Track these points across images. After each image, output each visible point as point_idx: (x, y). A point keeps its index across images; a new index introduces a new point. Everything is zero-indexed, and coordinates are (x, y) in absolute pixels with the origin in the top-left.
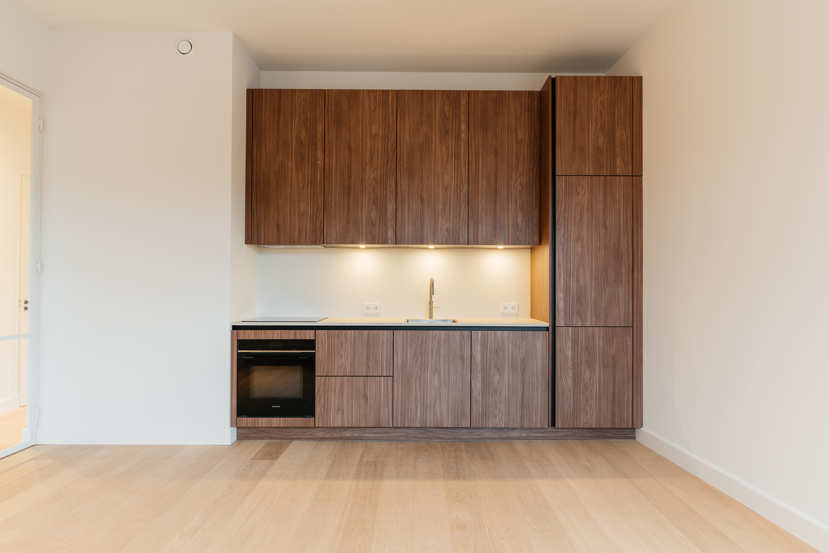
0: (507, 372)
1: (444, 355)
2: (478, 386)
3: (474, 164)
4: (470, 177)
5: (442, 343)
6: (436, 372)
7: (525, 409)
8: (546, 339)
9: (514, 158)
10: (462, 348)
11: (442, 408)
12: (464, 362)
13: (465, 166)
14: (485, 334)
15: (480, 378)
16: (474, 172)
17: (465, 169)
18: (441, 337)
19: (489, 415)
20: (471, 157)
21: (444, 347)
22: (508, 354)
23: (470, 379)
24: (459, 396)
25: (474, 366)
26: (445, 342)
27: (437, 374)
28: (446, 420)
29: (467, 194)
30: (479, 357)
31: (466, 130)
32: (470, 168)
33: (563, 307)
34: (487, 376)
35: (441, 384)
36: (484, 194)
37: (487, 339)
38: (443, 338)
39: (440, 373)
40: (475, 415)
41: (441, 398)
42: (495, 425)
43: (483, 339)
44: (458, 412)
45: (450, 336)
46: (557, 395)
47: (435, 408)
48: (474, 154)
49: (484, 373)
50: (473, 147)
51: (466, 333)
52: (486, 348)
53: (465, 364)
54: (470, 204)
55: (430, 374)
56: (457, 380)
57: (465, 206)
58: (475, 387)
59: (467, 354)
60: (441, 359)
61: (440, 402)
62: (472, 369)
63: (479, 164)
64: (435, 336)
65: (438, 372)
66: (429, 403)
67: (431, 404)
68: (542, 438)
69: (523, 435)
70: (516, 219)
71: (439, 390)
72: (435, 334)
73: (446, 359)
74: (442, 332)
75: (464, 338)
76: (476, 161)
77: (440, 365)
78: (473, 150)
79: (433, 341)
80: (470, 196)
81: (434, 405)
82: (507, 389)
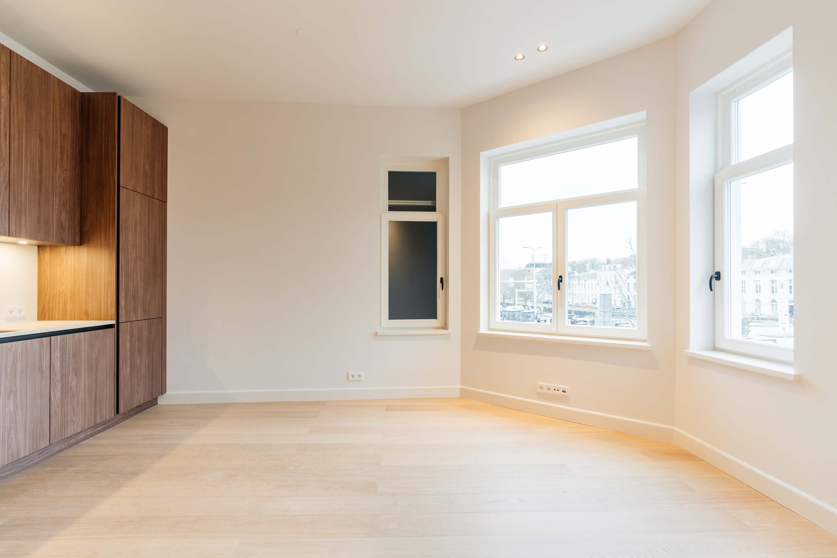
0: (83, 374)
1: (21, 371)
2: (57, 396)
3: (16, 142)
4: (12, 156)
5: (18, 356)
6: (10, 394)
7: (98, 405)
8: (113, 335)
9: (58, 150)
10: (41, 358)
11: (18, 436)
12: (43, 374)
13: (6, 140)
14: (64, 338)
15: (59, 388)
16: (17, 150)
17: (6, 143)
18: (17, 350)
19: (68, 424)
20: (13, 131)
21: (20, 361)
22: (85, 355)
23: (49, 391)
24: (37, 414)
25: (53, 376)
26: (22, 355)
27: (12, 396)
28: (23, 449)
29: (8, 174)
30: (59, 364)
31: (7, 96)
32: (12, 144)
33: (124, 305)
34: (65, 383)
35: (17, 407)
36: (28, 181)
37: (65, 343)
38: (19, 350)
39: (16, 393)
40: (54, 429)
41: (18, 425)
42: (73, 432)
43: (62, 344)
44: (36, 434)
45: (27, 346)
46: (120, 385)
47: (9, 439)
48: (16, 129)
49: (63, 380)
50: (16, 121)
51: (46, 340)
52: (65, 353)
53: (44, 375)
54: (11, 188)
55: (3, 398)
56: (35, 397)
57: (6, 188)
58: (54, 399)
59: (46, 365)
60: (17, 376)
61: (16, 430)
62: (51, 379)
63: (22, 143)
64: (10, 349)
65: (13, 393)
66: (3, 435)
67: (4, 436)
68: (103, 429)
69: (88, 434)
70: (60, 216)
71: (14, 415)
72: (9, 347)
73: (24, 374)
74: (19, 343)
75: (43, 346)
76: (19, 139)
77: (16, 383)
78: (16, 124)
79: (7, 356)
80: (11, 179)
81: (9, 435)
82: (83, 391)
